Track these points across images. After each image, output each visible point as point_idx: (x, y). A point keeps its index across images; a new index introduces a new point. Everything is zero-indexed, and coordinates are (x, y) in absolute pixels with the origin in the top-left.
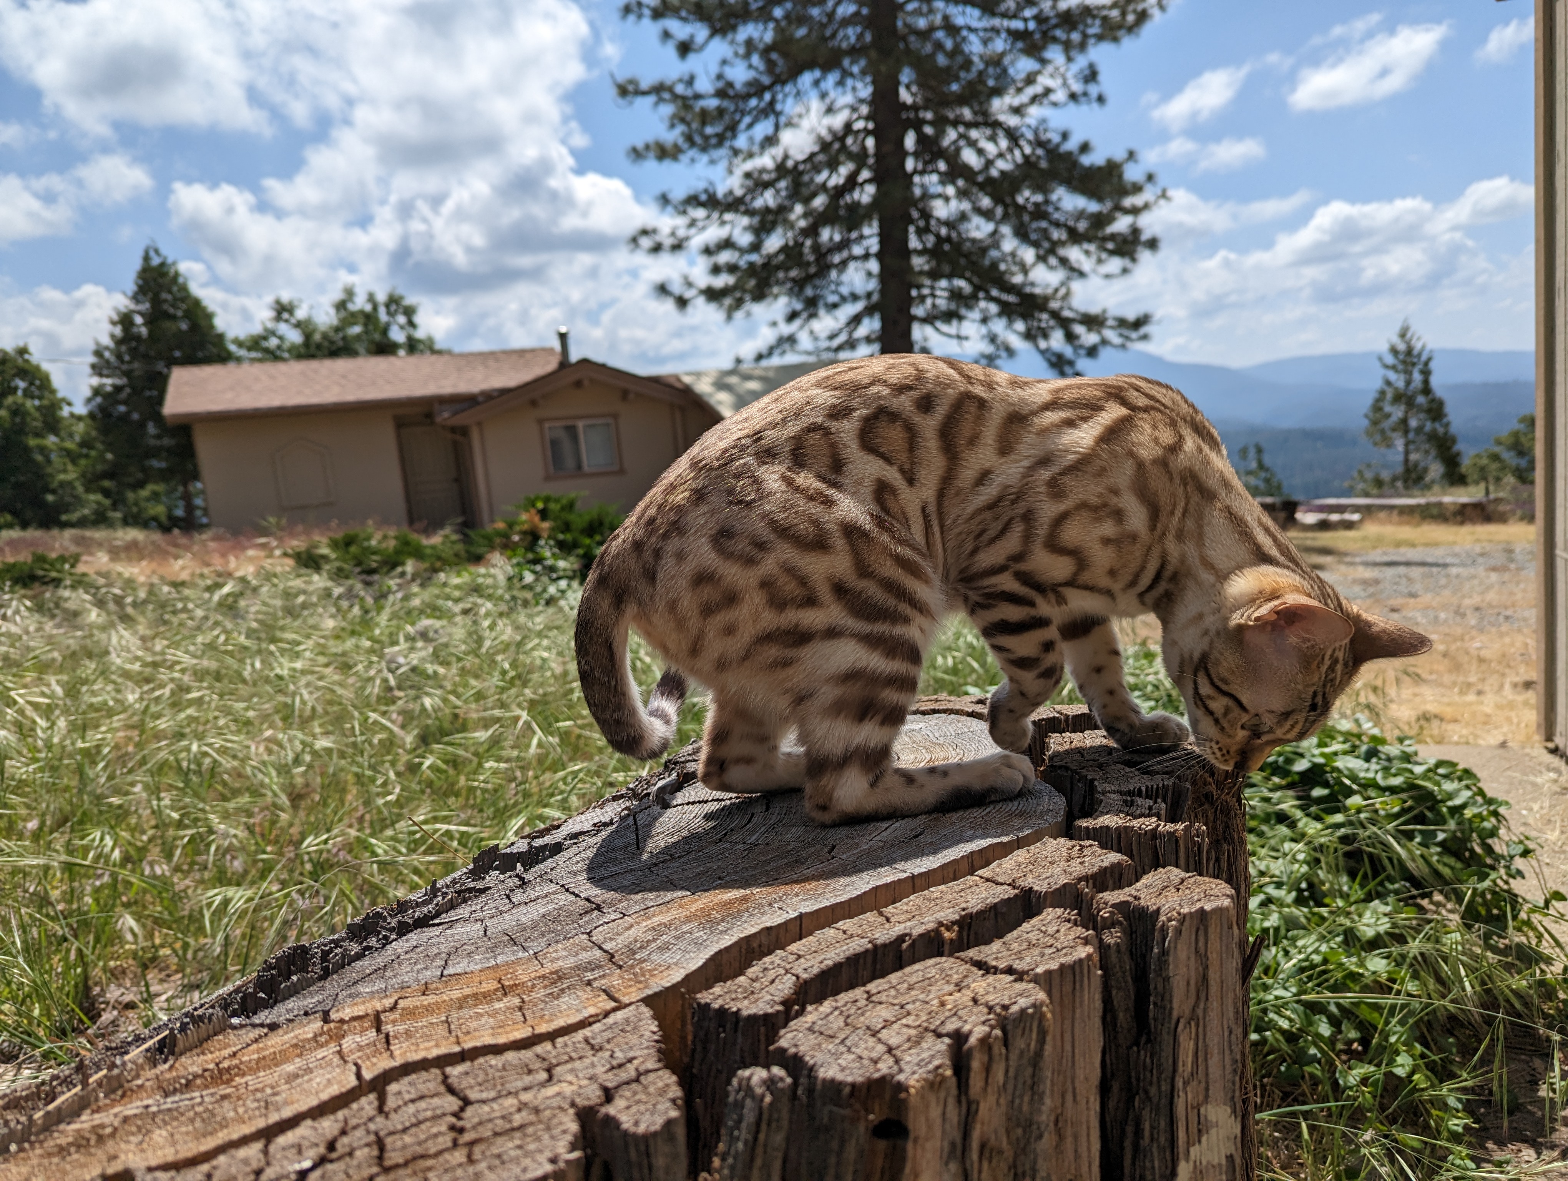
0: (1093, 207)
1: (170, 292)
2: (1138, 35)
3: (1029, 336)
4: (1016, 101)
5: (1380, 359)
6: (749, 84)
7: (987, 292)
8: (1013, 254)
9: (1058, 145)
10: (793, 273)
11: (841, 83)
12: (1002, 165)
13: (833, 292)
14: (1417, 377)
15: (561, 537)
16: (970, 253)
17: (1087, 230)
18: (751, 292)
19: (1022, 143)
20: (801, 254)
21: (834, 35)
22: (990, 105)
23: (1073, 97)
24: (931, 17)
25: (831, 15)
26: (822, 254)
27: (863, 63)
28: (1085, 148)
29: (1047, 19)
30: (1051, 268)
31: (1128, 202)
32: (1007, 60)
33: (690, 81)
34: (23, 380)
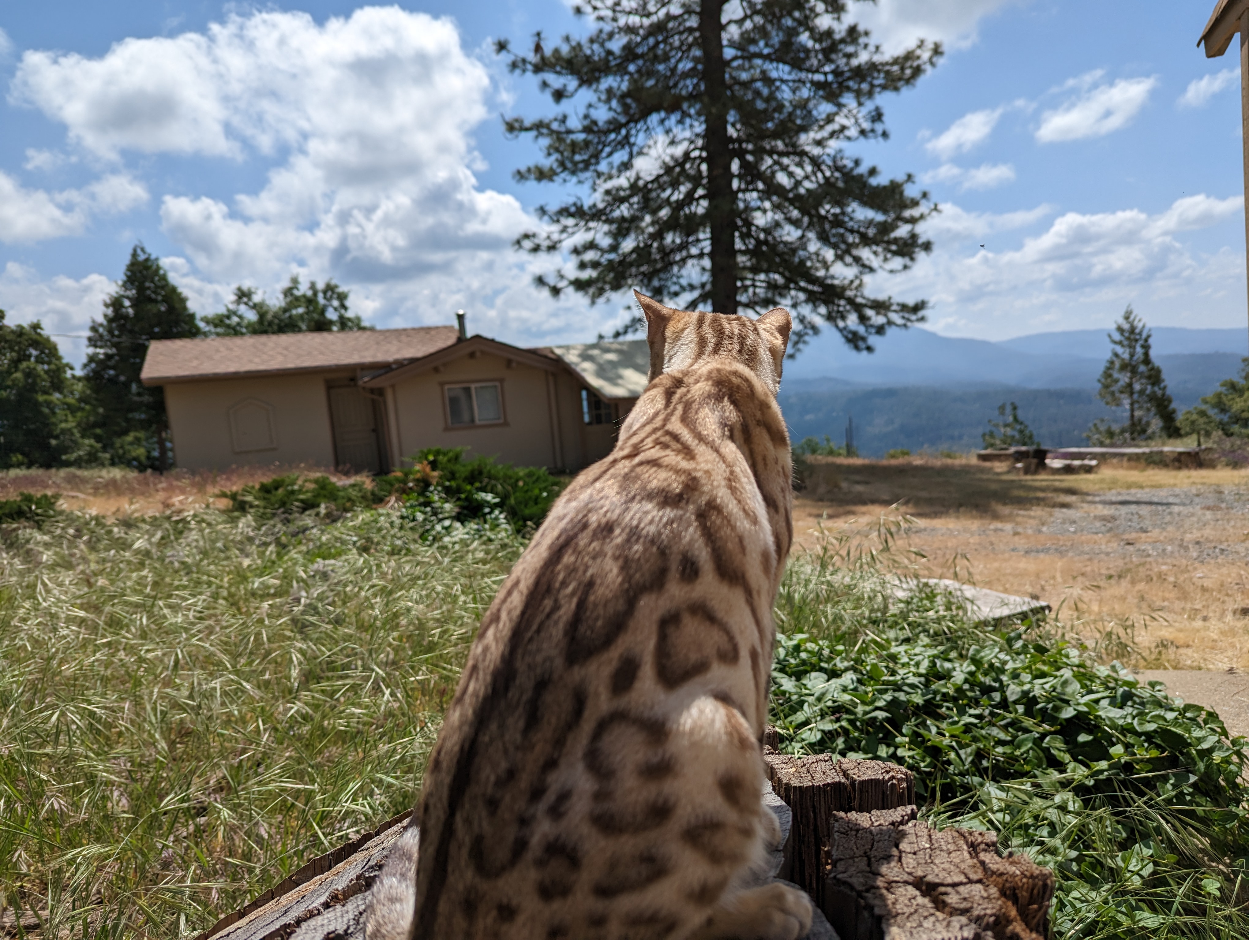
0: (880, 217)
1: (152, 282)
2: (914, 86)
3: (830, 317)
4: (819, 136)
5: (1110, 336)
6: (609, 122)
7: (796, 283)
8: (817, 254)
9: (852, 170)
10: (644, 268)
11: (680, 122)
12: (807, 184)
13: (675, 283)
14: (1139, 350)
15: (447, 484)
16: (784, 253)
17: (875, 235)
18: (610, 283)
19: (823, 167)
20: (650, 254)
21: (676, 85)
22: (798, 138)
23: (863, 132)
24: (752, 71)
25: (673, 70)
26: (665, 253)
27: (698, 106)
28: (873, 172)
29: (842, 73)
30: (847, 265)
31: (907, 213)
32: (811, 105)
33: (564, 119)
34: (36, 349)
